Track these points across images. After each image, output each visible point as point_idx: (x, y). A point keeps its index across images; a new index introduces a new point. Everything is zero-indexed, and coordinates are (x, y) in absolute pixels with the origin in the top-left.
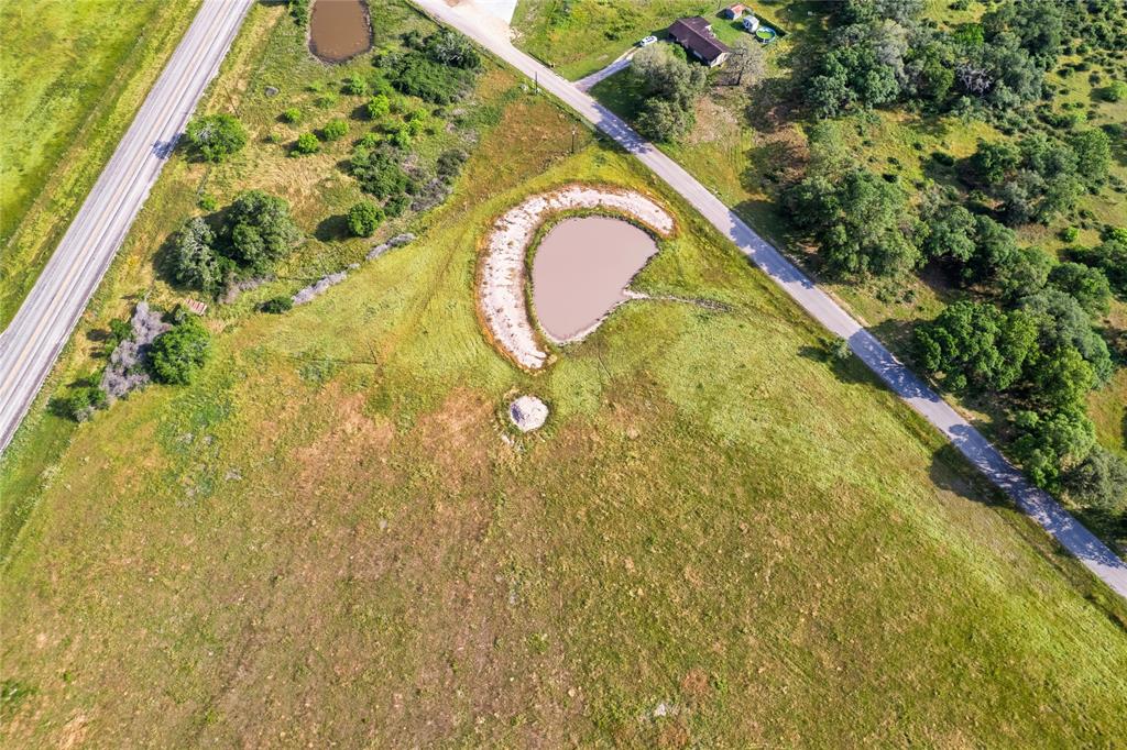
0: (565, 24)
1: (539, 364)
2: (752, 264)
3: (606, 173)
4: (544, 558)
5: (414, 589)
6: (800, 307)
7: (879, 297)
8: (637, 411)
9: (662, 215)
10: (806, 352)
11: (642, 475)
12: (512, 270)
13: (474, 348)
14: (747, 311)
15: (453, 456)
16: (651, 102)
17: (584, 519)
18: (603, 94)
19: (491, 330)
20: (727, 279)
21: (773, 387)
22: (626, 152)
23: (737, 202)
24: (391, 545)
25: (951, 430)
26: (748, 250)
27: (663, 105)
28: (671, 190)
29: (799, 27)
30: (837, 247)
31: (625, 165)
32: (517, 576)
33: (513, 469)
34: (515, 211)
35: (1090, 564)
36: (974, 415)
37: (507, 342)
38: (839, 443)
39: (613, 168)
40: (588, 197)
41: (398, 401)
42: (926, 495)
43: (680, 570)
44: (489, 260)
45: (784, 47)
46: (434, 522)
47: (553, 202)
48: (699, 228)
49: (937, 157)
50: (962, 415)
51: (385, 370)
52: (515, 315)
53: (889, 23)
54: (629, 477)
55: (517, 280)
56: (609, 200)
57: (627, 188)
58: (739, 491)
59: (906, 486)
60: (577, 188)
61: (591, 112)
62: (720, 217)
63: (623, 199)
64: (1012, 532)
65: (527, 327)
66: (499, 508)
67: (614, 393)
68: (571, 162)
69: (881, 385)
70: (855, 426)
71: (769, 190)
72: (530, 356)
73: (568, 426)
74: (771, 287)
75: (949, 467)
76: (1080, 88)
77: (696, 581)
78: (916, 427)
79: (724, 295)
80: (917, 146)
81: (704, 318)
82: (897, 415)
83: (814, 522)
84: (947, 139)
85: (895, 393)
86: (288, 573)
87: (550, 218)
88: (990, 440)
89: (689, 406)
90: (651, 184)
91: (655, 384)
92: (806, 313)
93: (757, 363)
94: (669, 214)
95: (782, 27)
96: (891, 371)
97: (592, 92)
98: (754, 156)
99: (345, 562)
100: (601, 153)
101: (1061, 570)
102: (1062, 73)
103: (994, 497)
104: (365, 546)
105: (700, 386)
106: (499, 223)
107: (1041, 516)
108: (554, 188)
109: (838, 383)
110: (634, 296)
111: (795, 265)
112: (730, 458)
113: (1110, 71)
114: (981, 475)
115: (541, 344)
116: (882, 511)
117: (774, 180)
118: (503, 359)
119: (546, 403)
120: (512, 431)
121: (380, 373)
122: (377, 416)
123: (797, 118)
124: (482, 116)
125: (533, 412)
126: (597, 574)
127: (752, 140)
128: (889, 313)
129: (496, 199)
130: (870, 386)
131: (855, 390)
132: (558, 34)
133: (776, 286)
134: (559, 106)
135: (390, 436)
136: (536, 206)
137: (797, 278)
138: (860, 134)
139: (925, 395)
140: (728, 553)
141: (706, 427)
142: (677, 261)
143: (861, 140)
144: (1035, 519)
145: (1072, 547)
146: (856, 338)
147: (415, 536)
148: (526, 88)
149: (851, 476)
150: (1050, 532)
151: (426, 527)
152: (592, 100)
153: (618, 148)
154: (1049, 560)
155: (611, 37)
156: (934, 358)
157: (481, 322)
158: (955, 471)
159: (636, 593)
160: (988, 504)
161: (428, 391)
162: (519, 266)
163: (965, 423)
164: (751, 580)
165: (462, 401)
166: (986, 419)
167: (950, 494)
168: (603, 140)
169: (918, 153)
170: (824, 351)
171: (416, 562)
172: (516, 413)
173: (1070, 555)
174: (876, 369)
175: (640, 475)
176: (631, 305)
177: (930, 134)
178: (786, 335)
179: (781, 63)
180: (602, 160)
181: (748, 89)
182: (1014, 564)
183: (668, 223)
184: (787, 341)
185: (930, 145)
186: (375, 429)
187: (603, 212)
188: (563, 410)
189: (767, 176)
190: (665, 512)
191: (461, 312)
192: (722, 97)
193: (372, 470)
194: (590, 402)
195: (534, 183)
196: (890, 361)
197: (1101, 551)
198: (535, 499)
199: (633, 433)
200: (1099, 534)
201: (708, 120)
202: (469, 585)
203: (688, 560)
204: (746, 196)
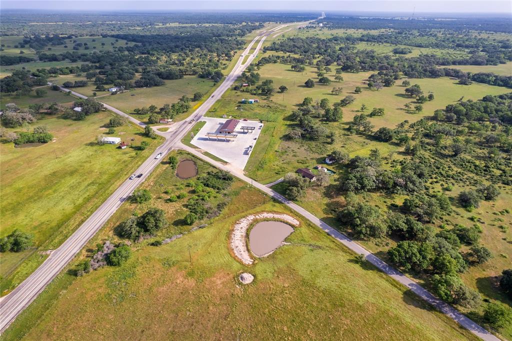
0: (262, 170)
1: (251, 263)
2: (328, 234)
3: (275, 209)
4: (251, 326)
5: (199, 336)
6: (347, 247)
7: (376, 244)
8: (288, 278)
9: (295, 221)
10: (351, 261)
11: (290, 299)
12: (242, 235)
13: (227, 258)
14: (327, 248)
15: (217, 291)
16: (290, 188)
17: (267, 313)
18: (274, 188)
19: (234, 253)
20: (320, 239)
21: (339, 271)
22: (283, 203)
23: (322, 217)
24: (191, 320)
25: (409, 285)
26: (327, 231)
27: (295, 188)
28: (298, 214)
29: (341, 171)
30: (357, 226)
31: (282, 207)
32: (240, 332)
33: (240, 296)
34: (244, 219)
35: (475, 332)
36: (418, 281)
37: (239, 257)
38: (366, 289)
39: (278, 207)
40: (270, 215)
41: (198, 273)
42: (403, 307)
43: (306, 331)
44: (234, 232)
45: (336, 176)
46: (208, 313)
47: (257, 216)
48: (310, 225)
49: (393, 205)
50: (413, 280)
51: (194, 264)
52: (242, 248)
53: (369, 167)
54: (284, 299)
55: (244, 238)
56: (277, 216)
57: (284, 213)
58: (328, 305)
59: (394, 304)
60: (265, 213)
61: (271, 193)
62: (316, 221)
63: (282, 216)
64: (440, 320)
65: (247, 252)
66: (234, 309)
67: (278, 273)
68: (263, 206)
69: (379, 270)
70: (372, 284)
71: (333, 214)
72: (247, 260)
73: (261, 283)
74: (336, 241)
75: (410, 297)
76: (438, 187)
77: (313, 335)
78: (395, 284)
79: (319, 244)
80: (385, 202)
81: (312, 250)
82: (387, 281)
83: (358, 315)
84: (395, 200)
85: (386, 273)
86: (149, 329)
87: (256, 221)
88: (425, 289)
89: (307, 277)
90: (292, 212)
91: (294, 270)
92: (349, 249)
93: (333, 264)
94: (298, 220)
95: (335, 171)
96: (383, 267)
97: (271, 187)
98: (327, 205)
99: (172, 326)
100: (274, 203)
101: (463, 334)
102: (431, 183)
103: (431, 308)
104: (180, 320)
105: (311, 271)
106: (238, 222)
107: (450, 315)
108: (258, 213)
109: (363, 270)
110: (286, 244)
111: (344, 235)
112: (324, 294)
113: (447, 183)
114: (423, 300)
115: (252, 257)
116: (386, 312)
117: (335, 211)
118: (237, 261)
119: (253, 275)
120: (240, 284)
121: (192, 265)
122: (189, 278)
123: (342, 195)
124: (233, 194)
125: (248, 278)
126: (272, 332)
127: (326, 200)
128: (380, 249)
129: (237, 216)
130: (376, 271)
131: (370, 272)
132: (259, 173)
133: (338, 241)
134: (259, 191)
135: (194, 284)
136: (251, 218)
137: (346, 239)
138: (364, 199)
139: (397, 274)
140: (325, 326)
141: (314, 284)
142: (301, 233)
143: (365, 200)
144: (448, 315)
145: (467, 326)
146: (368, 256)
147: (200, 318)
148: (248, 186)
149: (372, 300)
150: (455, 320)
151: (205, 315)
152: (270, 190)
153: (280, 202)
154: (457, 331)
155: (277, 174)
156: (396, 257)
157: (230, 250)
158: (413, 299)
159: (288, 339)
160: (428, 310)
161: (209, 271)
162: (244, 234)
163: (415, 283)
164: (335, 335)
165: (222, 274)
166: (422, 282)
167: (412, 307)
168: (275, 200)
169: (385, 204)
170: (358, 260)
171: (200, 327)
172: (242, 278)
173: (465, 329)
174: (377, 266)
175: (289, 299)
176: (285, 246)
177: (389, 199)
178: (343, 256)
179: (335, 180)
180: (275, 206)
181: (325, 187)
182: (444, 332)
183: (298, 223)
184: (343, 258)
185: (389, 202)
186: (188, 282)
187: (274, 220)
188: (259, 277)
189: (332, 210)
190: (299, 311)
191: (223, 247)
192: (315, 189)
193: (186, 295)
194: (270, 275)
195: (250, 211)
196: (383, 263)
197: (478, 328)
198: (248, 306)
199: (286, 285)
200: (476, 322)
201: (311, 195)
202: (221, 335)
203: (309, 328)
204: (325, 216)
